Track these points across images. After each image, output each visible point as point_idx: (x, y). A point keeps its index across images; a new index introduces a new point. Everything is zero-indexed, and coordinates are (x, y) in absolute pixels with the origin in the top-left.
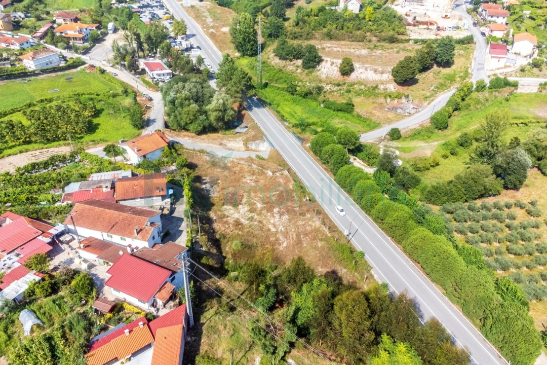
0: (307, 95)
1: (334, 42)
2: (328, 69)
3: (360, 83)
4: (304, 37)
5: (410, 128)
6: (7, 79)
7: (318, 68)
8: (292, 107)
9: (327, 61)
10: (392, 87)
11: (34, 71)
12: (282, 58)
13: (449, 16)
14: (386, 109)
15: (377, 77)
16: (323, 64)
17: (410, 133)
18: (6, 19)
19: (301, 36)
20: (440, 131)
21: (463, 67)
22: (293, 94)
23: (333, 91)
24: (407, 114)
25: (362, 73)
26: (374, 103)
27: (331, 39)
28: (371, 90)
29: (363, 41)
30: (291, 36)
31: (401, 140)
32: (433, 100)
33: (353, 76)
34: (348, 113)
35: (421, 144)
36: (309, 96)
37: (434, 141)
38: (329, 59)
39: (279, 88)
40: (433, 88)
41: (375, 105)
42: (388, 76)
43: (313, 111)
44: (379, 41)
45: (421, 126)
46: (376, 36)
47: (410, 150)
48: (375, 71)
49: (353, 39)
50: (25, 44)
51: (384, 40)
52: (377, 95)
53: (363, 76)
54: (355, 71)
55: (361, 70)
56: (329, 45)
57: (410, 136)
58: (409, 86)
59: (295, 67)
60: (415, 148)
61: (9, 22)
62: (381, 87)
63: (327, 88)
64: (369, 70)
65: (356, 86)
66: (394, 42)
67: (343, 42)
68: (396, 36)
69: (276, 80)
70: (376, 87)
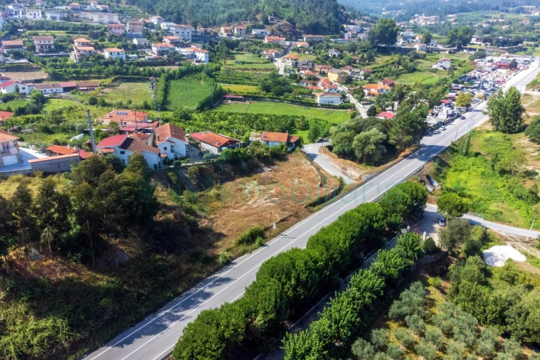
0: (503, 172)
11: (317, 104)
22: (494, 169)
39: (486, 161)
50: (333, 90)
61: (343, 78)
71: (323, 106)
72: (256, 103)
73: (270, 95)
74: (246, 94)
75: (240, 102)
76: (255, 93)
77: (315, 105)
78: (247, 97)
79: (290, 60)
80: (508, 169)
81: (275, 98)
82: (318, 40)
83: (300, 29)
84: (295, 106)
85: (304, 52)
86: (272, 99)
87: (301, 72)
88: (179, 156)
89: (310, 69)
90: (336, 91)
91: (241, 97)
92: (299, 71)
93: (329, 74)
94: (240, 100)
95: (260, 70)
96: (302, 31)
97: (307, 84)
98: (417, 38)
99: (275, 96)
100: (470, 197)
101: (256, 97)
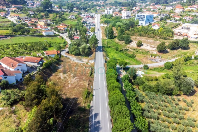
0: (121, 51)
1: (142, 37)
2: (134, 44)
3: (143, 50)
4: (131, 35)
5: (154, 66)
6: (36, 36)
7: (130, 44)
8: (114, 54)
9: (134, 42)
10: (155, 53)
11: (44, 35)
12: (120, 40)
13: (197, 34)
14: (148, 59)
15: (151, 49)
16: (132, 43)
17: (153, 68)
18: (46, 23)
19: (130, 34)
20: (167, 70)
21: (193, 51)
22: (117, 50)
23: (131, 51)
24: (156, 62)
25: (145, 47)
26: (145, 56)
27: (141, 36)
28: (146, 53)
29: (153, 38)
30: (127, 34)
31: (148, 70)
32: (171, 59)
33: (142, 47)
34: (133, 58)
35: (157, 73)
36: (122, 52)
37: (163, 73)
38: (135, 41)
39: (113, 48)
40: (174, 55)
41: (144, 57)
42: (155, 49)
43: (121, 56)
44: (160, 38)
45: (159, 66)
46: (159, 37)
47: (150, 74)
48: (151, 47)
49: (149, 37)
50: (46, 29)
51: (162, 38)
52: (147, 54)
53: (145, 48)
54: (143, 46)
55: (145, 46)
56: (138, 38)
57: (153, 69)
58: (163, 53)
59: (122, 43)
60: (153, 73)
61: (46, 24)
62: (151, 52)
63: (130, 50)
64: (148, 46)
65: (141, 50)
66: (166, 39)
67: (145, 37)
68: (168, 37)
69: (114, 46)
70: (149, 52)
71: (47, 36)
72: (13, 38)
73: (18, 33)
74: (5, 34)
75: (4, 39)
76: (11, 33)
77: (44, 36)
78: (6, 36)
79: (16, 17)
80: (121, 49)
81: (22, 35)
82: (20, 7)
83: (8, 2)
84: (34, 37)
85: (18, 13)
86: (20, 35)
87: (25, 22)
88: (24, 71)
89: (30, 20)
90: (48, 29)
91: (4, 36)
92: (24, 21)
93: (39, 22)
94: (4, 37)
95: (3, 22)
96: (9, 3)
97: (32, 27)
98: (56, 7)
99: (21, 34)
100: (118, 60)
101: (12, 35)
